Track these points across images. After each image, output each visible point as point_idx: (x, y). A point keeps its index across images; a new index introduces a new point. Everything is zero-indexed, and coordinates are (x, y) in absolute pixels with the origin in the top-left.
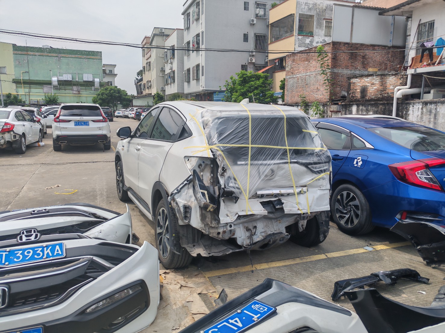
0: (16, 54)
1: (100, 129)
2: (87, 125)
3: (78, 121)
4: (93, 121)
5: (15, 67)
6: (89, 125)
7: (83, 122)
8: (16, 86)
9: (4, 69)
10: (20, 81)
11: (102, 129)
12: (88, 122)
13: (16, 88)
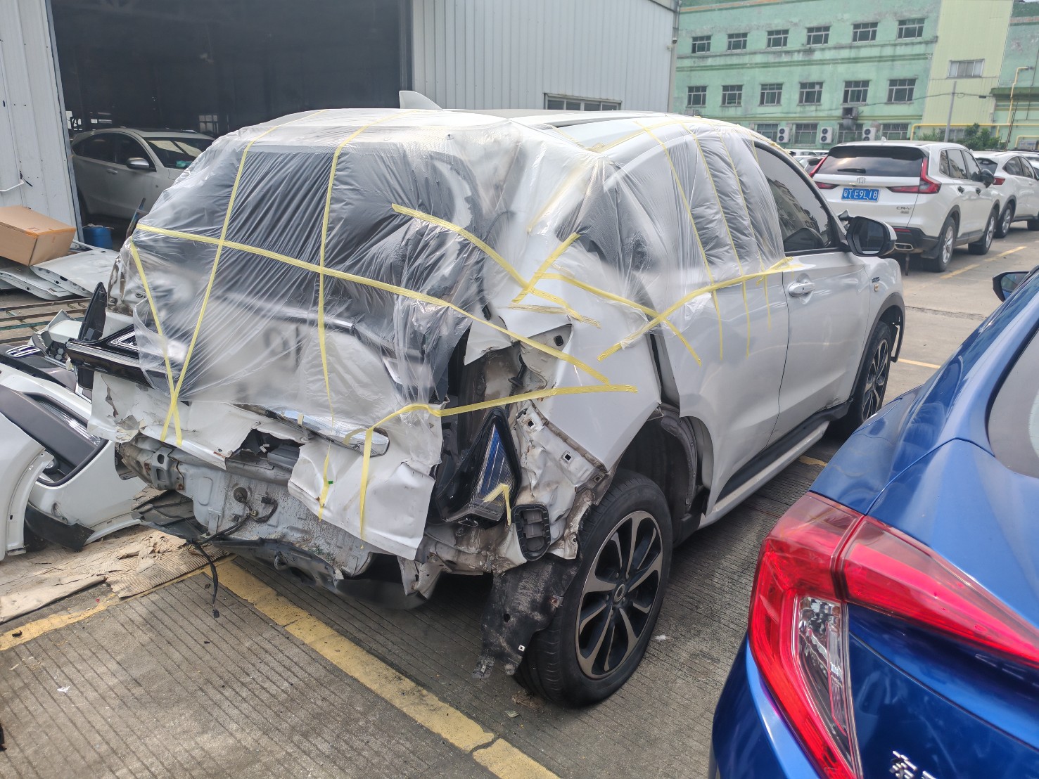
0: (1016, 25)
1: (904, 210)
2: (872, 199)
3: (854, 186)
4: (892, 189)
5: (1007, 56)
6: (876, 199)
7: (864, 190)
8: (997, 106)
9: (978, 65)
10: (1006, 92)
11: (911, 211)
12: (878, 191)
13: (995, 110)
